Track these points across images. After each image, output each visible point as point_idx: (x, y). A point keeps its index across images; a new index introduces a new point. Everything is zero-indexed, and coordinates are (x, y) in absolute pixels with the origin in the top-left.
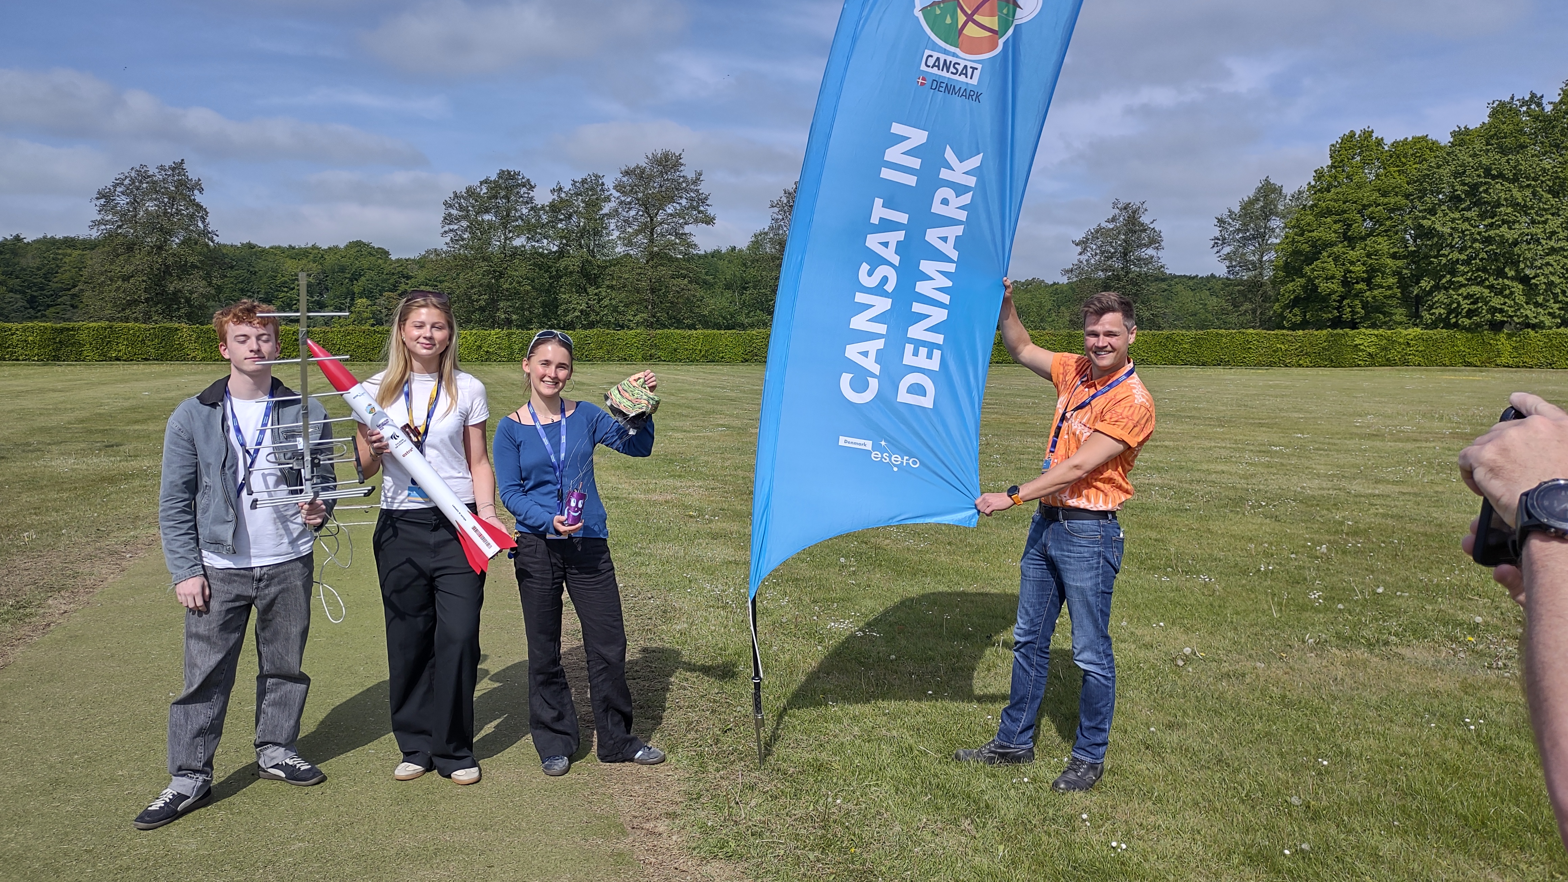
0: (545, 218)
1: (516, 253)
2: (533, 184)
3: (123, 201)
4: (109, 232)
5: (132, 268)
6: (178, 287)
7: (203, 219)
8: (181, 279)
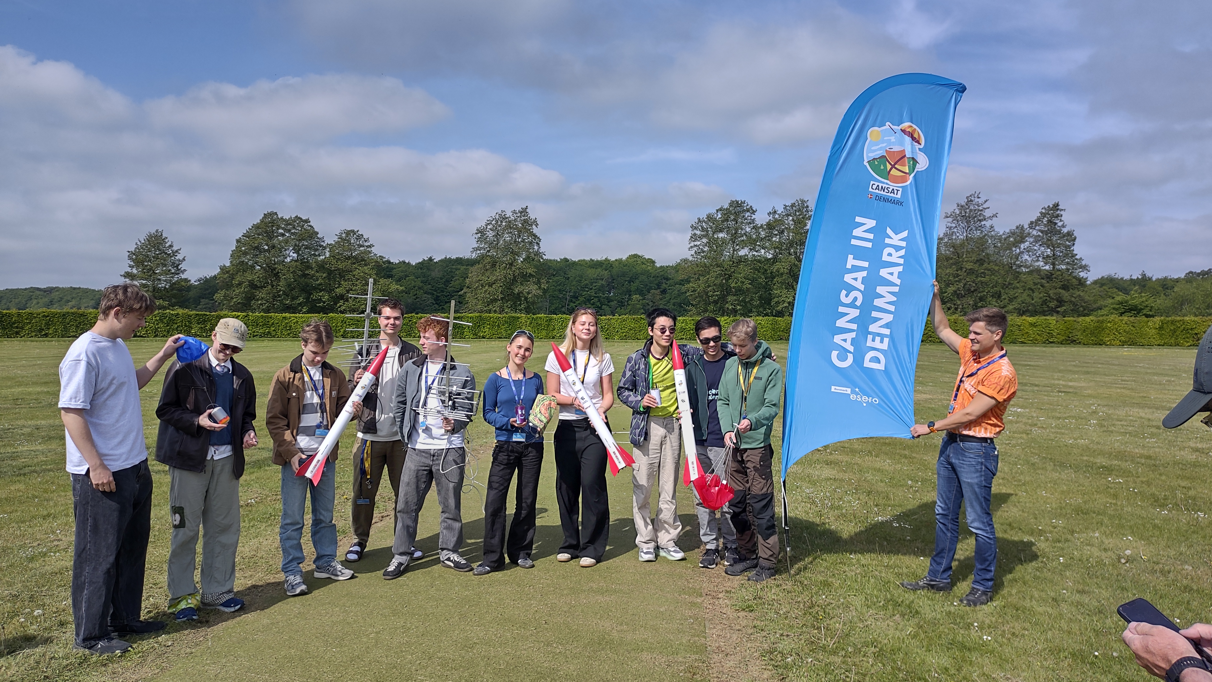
0: (763, 234)
1: (741, 260)
2: (754, 209)
3: (490, 234)
4: (482, 255)
5: (495, 278)
6: (521, 290)
7: (538, 244)
8: (522, 285)
